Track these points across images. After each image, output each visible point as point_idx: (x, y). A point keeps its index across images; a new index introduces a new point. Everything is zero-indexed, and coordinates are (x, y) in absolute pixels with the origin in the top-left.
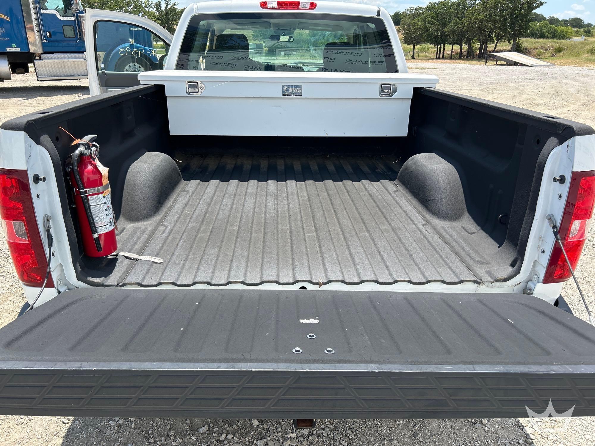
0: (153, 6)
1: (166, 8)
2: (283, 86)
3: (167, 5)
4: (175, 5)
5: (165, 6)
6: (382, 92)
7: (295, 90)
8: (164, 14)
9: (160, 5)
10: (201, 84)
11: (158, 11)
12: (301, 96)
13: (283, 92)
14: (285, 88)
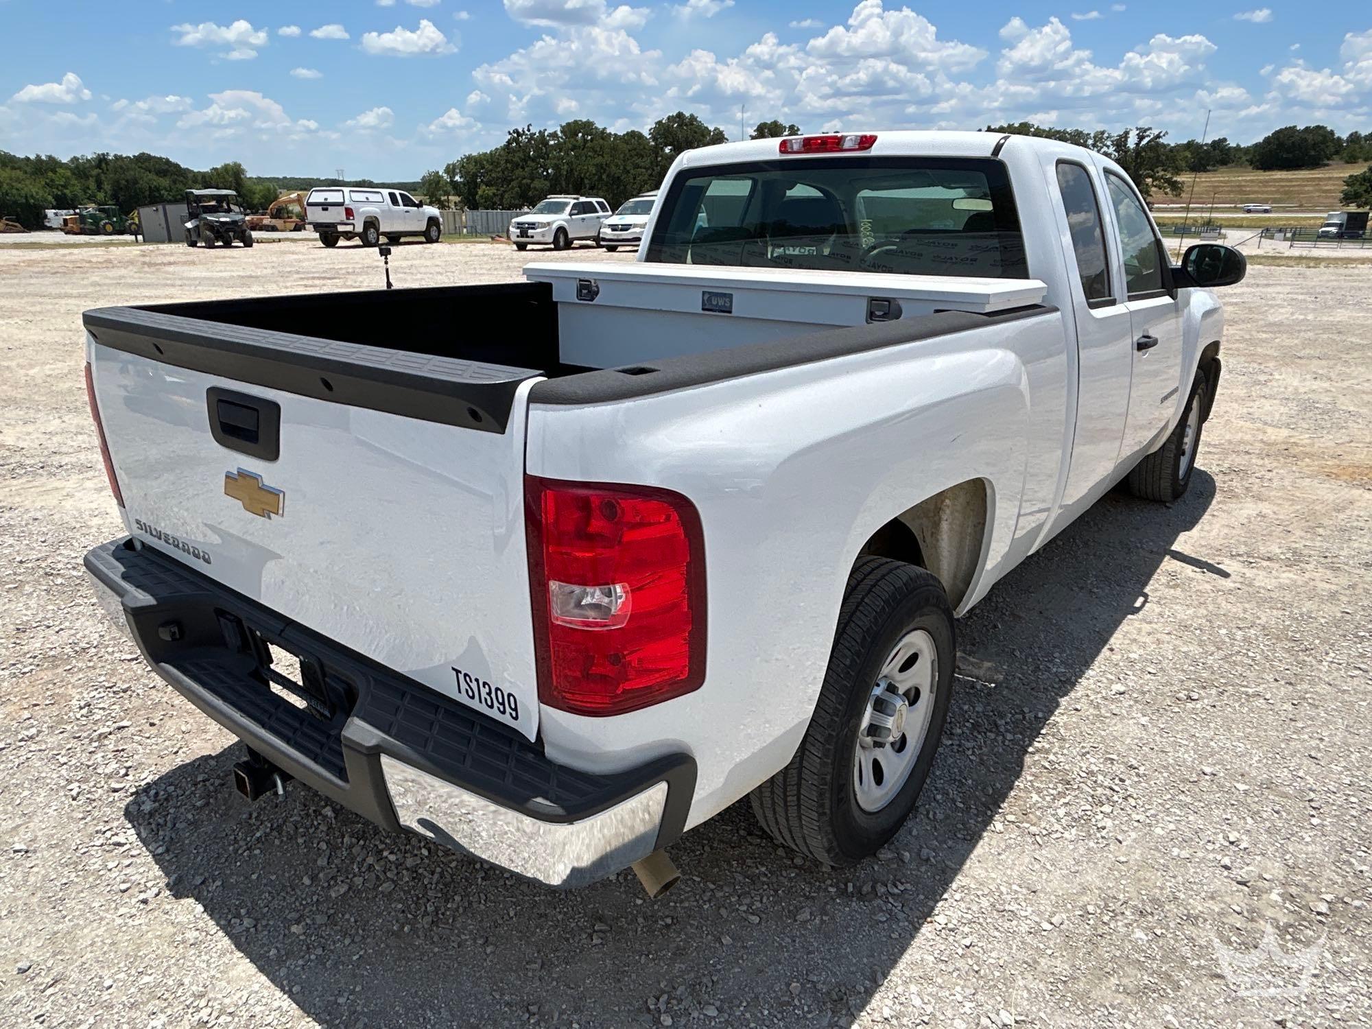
0: (1109, 143)
1: (1137, 144)
2: (705, 294)
3: (1141, 138)
4: (1158, 136)
5: (1136, 140)
6: (871, 316)
7: (721, 302)
8: (1131, 156)
9: (1126, 140)
10: (595, 283)
11: (1118, 152)
12: (730, 312)
13: (704, 304)
14: (706, 297)
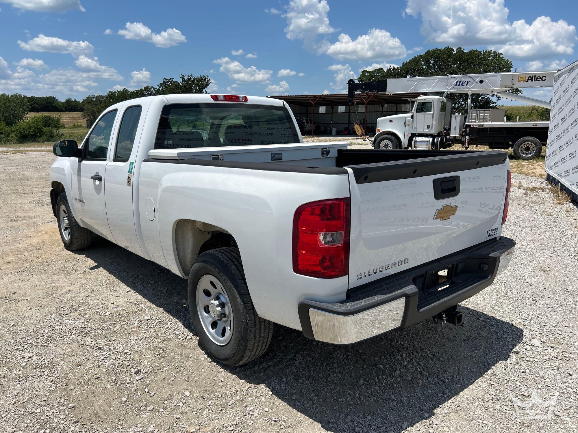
2: (272, 154)
6: (323, 154)
7: (278, 156)
10: (221, 156)
12: (282, 160)
13: (272, 158)
14: (273, 155)
